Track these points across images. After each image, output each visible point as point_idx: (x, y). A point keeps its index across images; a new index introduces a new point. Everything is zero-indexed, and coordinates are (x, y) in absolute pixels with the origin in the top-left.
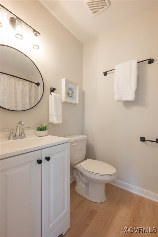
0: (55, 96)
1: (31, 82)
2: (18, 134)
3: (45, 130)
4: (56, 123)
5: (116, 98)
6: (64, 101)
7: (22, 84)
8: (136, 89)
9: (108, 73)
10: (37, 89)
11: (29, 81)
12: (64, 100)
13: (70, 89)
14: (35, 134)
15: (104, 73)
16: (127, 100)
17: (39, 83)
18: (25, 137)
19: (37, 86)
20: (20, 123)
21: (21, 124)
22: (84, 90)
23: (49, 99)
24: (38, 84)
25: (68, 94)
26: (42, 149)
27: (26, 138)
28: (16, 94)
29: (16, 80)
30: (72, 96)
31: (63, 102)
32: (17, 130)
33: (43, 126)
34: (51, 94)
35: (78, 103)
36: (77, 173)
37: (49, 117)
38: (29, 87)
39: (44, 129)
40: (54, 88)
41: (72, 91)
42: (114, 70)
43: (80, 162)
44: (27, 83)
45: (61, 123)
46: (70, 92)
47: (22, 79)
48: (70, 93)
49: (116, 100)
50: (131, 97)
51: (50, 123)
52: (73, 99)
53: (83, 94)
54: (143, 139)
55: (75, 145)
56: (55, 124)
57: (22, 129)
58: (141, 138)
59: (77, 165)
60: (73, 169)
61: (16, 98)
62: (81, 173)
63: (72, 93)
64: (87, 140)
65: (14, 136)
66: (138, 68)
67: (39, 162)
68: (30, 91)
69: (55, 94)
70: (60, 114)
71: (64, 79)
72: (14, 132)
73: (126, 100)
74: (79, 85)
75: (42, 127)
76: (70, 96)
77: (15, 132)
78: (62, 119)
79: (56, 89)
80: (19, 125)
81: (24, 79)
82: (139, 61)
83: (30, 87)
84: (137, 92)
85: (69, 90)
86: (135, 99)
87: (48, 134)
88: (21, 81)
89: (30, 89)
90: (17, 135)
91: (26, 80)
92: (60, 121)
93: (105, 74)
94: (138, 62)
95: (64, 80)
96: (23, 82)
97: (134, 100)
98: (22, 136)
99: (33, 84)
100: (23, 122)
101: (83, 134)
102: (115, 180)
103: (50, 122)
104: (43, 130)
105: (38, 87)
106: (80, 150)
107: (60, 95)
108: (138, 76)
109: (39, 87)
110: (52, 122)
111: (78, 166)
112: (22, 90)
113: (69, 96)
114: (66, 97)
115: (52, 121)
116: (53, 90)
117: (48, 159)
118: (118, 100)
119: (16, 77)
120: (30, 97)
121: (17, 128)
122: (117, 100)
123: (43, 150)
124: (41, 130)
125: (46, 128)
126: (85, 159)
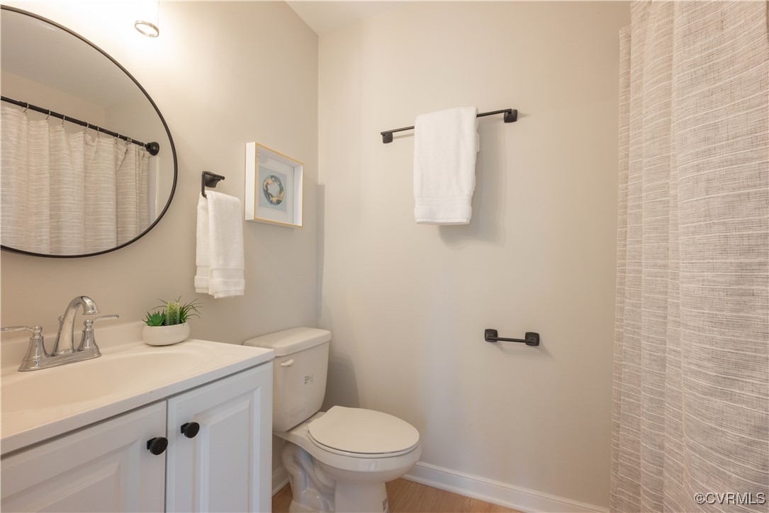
0: (218, 203)
1: (125, 139)
2: (66, 343)
3: (181, 322)
4: (221, 295)
5: (419, 213)
6: (252, 218)
7: (86, 143)
8: (474, 192)
9: (394, 134)
10: (149, 165)
11: (115, 135)
12: (250, 214)
13: (272, 177)
14: (141, 338)
15: (383, 134)
16: (449, 221)
17: (156, 145)
18: (96, 352)
19: (148, 154)
20: (78, 302)
21: (81, 306)
22: (320, 182)
23: (197, 210)
24: (153, 149)
25: (268, 194)
26: (166, 399)
27: (100, 354)
28: (56, 178)
29: (59, 128)
30: (279, 202)
31: (249, 221)
32: (61, 329)
33: (171, 308)
34: (204, 195)
35: (300, 224)
36: (294, 457)
37: (195, 273)
38: (117, 158)
39: (178, 318)
40: (215, 176)
41: (280, 185)
42: (413, 128)
43: (307, 421)
44: (108, 142)
45: (242, 294)
46: (273, 189)
47: (84, 124)
48: (272, 192)
49: (418, 221)
50: (459, 213)
51: (198, 293)
52: (284, 210)
53: (316, 196)
54: (492, 336)
55: (288, 366)
56: (218, 299)
57: (85, 323)
58: (487, 331)
59: (295, 433)
60: (282, 445)
61: (56, 195)
62: (311, 458)
63: (281, 190)
64: (331, 345)
65: (50, 351)
66: (480, 130)
67: (158, 446)
68: (116, 172)
69: (220, 195)
70: (237, 262)
71: (253, 144)
72: (50, 337)
73: (446, 221)
74: (302, 164)
75: (167, 311)
76: (274, 200)
77: (55, 335)
78: (243, 282)
79: (223, 178)
80: (72, 313)
81: (95, 128)
82: (481, 112)
83: (121, 157)
84: (477, 199)
85: (270, 181)
86: (471, 221)
87: (192, 336)
88: (80, 134)
89: (119, 166)
90: (60, 347)
91: (101, 130)
92: (237, 289)
93: (388, 137)
94: (478, 116)
95: (251, 148)
96: (89, 138)
97: (468, 222)
98: (84, 348)
99: (133, 146)
100: (88, 302)
101: (317, 326)
102: (417, 464)
103: (197, 291)
104: (170, 324)
105: (153, 158)
106: (307, 378)
107: (236, 199)
108: (478, 153)
109: (157, 158)
110: (205, 292)
111: (299, 435)
112: (86, 168)
113: (271, 202)
114: (258, 204)
115: (208, 289)
116: (210, 180)
117: (190, 430)
118: (425, 220)
119: (61, 116)
120: (117, 195)
121: (62, 323)
122: (421, 220)
123: (170, 401)
124: (163, 324)
125: (182, 313)
126: (325, 407)
